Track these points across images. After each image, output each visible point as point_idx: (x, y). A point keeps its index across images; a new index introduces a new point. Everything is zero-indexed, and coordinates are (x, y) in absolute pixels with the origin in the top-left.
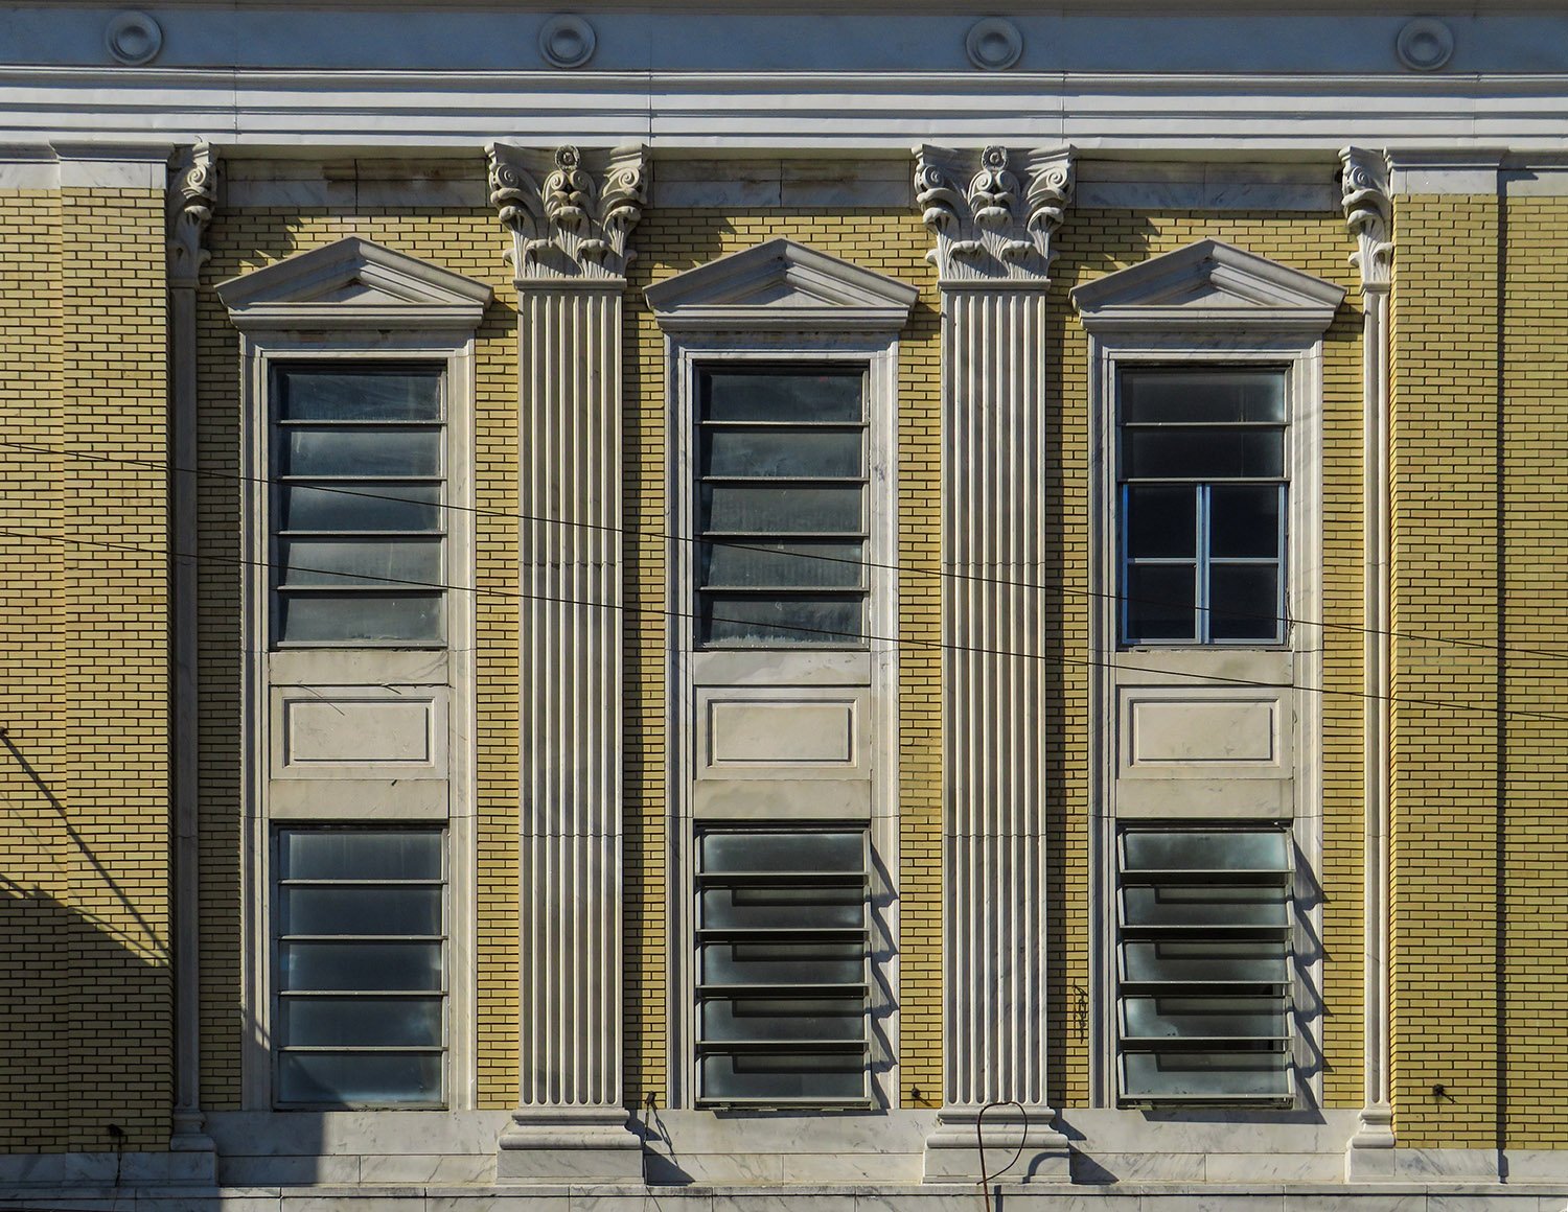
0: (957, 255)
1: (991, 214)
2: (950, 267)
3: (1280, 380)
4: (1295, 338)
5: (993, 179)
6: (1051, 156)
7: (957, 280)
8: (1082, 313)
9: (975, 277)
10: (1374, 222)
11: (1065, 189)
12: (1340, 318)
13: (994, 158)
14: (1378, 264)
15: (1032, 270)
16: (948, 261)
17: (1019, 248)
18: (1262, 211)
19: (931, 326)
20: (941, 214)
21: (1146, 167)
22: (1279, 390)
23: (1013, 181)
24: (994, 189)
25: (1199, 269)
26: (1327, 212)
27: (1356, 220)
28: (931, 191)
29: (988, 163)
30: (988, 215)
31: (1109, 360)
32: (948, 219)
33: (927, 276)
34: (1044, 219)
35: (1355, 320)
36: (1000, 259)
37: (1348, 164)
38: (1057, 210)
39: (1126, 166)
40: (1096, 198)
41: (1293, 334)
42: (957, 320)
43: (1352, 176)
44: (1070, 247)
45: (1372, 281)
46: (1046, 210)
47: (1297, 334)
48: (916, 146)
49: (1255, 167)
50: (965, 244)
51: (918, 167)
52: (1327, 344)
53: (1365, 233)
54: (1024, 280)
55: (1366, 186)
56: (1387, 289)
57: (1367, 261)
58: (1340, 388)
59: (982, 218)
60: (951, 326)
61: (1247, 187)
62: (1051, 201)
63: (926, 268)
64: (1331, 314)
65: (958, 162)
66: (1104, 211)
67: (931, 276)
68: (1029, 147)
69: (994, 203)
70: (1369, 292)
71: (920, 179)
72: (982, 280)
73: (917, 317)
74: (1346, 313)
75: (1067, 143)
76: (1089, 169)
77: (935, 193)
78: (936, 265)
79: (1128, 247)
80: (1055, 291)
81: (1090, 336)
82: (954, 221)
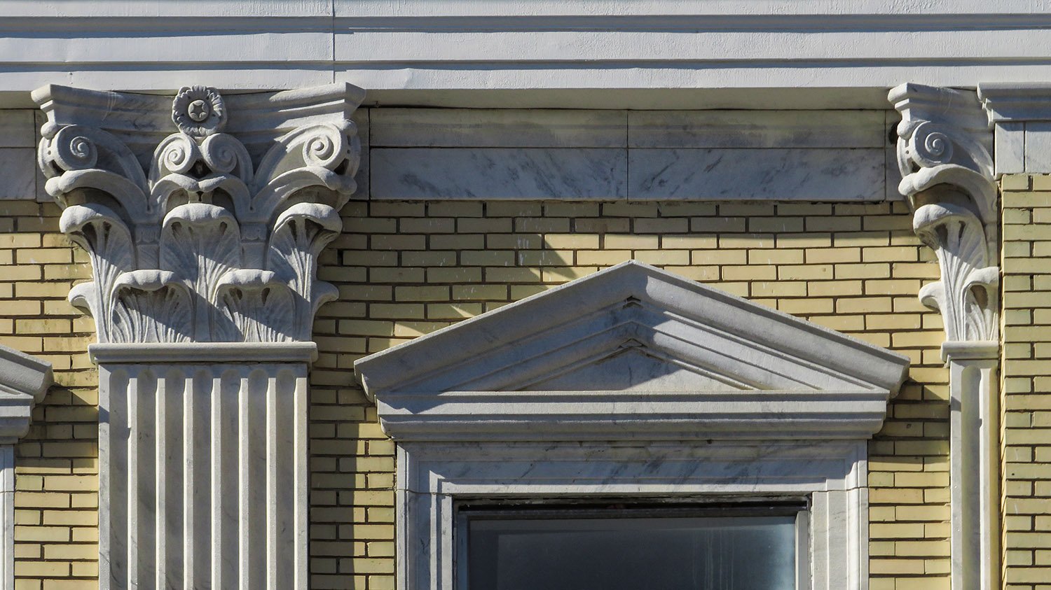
0: (126, 296)
1: (193, 218)
2: (116, 319)
3: (787, 532)
4: (813, 451)
5: (196, 151)
6: (312, 105)
7: (129, 344)
8: (383, 408)
9: (166, 340)
10: (963, 226)
11: (339, 169)
12: (902, 411)
13: (197, 109)
14: (976, 309)
15: (277, 325)
16: (112, 308)
17: (249, 284)
18: (746, 202)
19: (81, 432)
20: (92, 218)
21: (508, 120)
22: (785, 549)
23: (237, 150)
24: (197, 169)
25: (615, 320)
26: (876, 203)
27: (927, 222)
28: (69, 174)
29: (186, 121)
30: (187, 219)
31: (440, 495)
32: (107, 227)
33: (72, 334)
34: (301, 226)
35: (933, 415)
36: (213, 300)
37: (906, 115)
38: (324, 209)
39: (466, 119)
40: (409, 179)
41: (810, 443)
42: (131, 422)
43: (912, 141)
44: (360, 275)
45: (962, 341)
46: (302, 209)
47: (816, 444)
48: (39, 88)
49: (726, 118)
50: (142, 275)
51: (45, 129)
52: (875, 465)
53: (945, 247)
54: (264, 344)
55: (943, 158)
56: (991, 357)
57: (951, 299)
58: (903, 549)
59: (176, 224)
60: (119, 435)
61: (715, 155)
62: (312, 192)
63: (71, 318)
64: (880, 407)
65: (127, 116)
66: (427, 204)
67: (81, 335)
68: (269, 87)
69: (201, 196)
70: (957, 361)
71: (48, 150)
72: (177, 345)
73: (52, 415)
74: (915, 402)
75: (338, 83)
76: (394, 125)
77: (77, 178)
78: (90, 315)
79: (476, 275)
80: (331, 361)
81: (401, 451)
82: (120, 230)
